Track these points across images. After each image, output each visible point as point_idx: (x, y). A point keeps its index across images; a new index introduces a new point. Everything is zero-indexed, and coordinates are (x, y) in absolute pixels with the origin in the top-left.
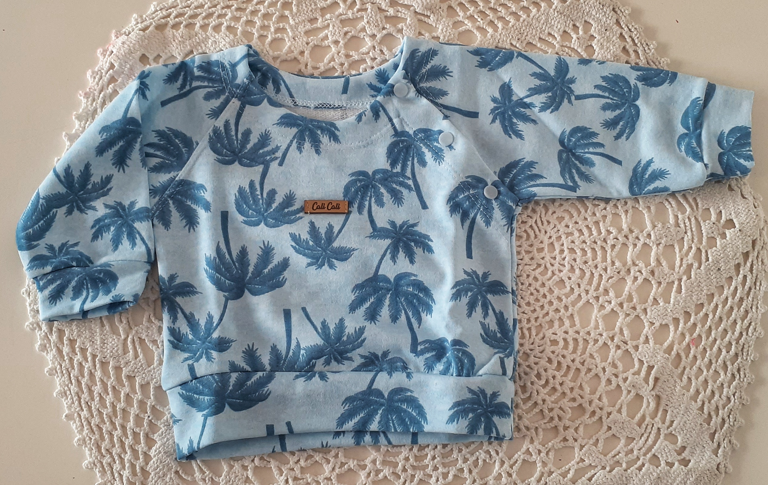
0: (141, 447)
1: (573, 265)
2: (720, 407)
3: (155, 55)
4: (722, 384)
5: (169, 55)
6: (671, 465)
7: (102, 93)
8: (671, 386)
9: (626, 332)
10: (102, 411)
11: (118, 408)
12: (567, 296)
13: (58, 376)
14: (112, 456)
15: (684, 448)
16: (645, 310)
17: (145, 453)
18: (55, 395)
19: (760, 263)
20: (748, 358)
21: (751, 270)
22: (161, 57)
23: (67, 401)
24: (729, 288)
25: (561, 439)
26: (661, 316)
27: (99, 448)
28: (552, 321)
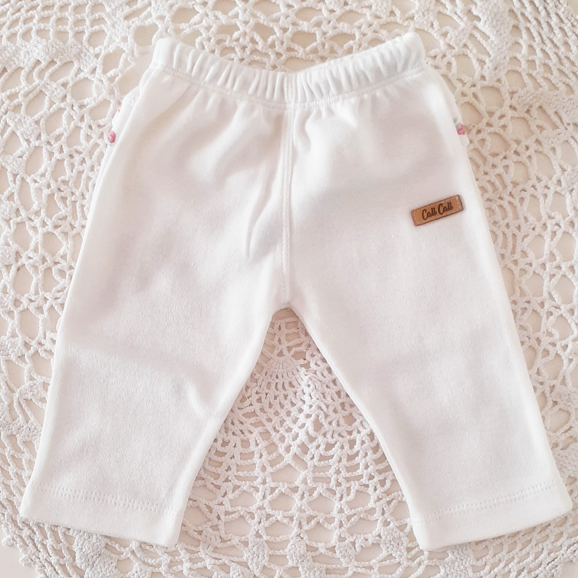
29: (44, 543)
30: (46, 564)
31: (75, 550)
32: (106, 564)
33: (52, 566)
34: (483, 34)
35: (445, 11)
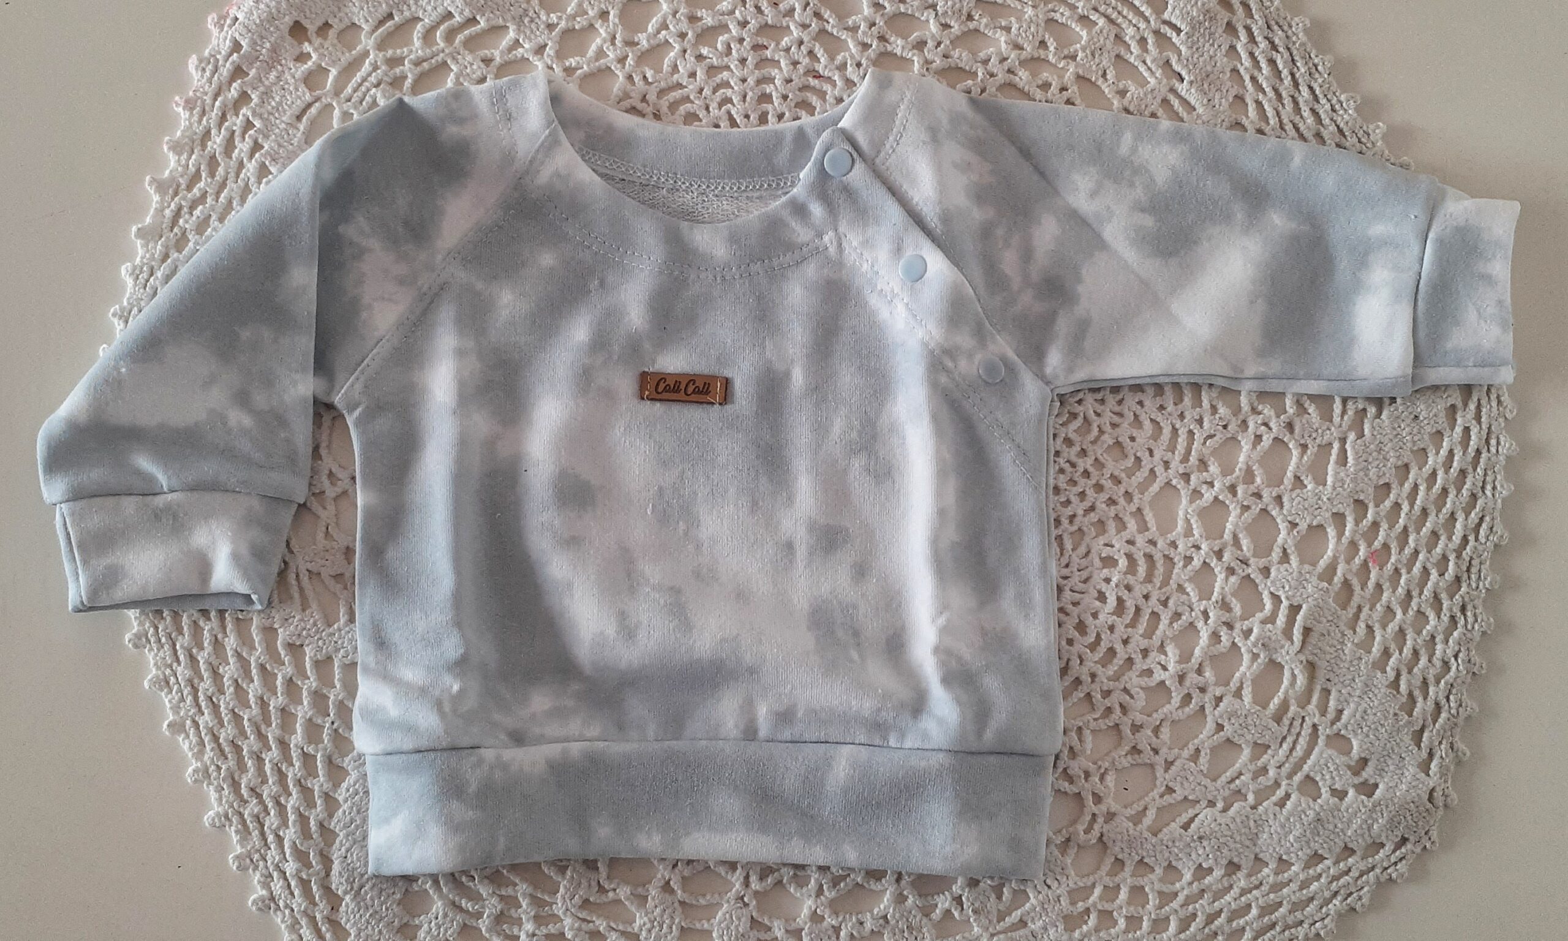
0: (319, 783)
1: (1138, 413)
2: (1431, 679)
3: (319, 23)
4: (1433, 637)
5: (347, 22)
6: (1341, 795)
7: (219, 99)
8: (1336, 643)
9: (1245, 543)
10: (241, 713)
11: (271, 708)
12: (1130, 473)
13: (151, 649)
14: (261, 802)
15: (1364, 762)
16: (1279, 499)
17: (326, 794)
18: (146, 685)
19: (1494, 404)
20: (1481, 584)
21: (1478, 418)
22: (331, 26)
23: (170, 696)
24: (1438, 453)
25: (1127, 748)
26: (1310, 510)
27: (235, 785)
28: (1101, 524)
29: (281, 833)
30: (275, 874)
31: (334, 858)
32: (383, 893)
33: (286, 879)
34: (1185, 102)
35: (1127, 57)
